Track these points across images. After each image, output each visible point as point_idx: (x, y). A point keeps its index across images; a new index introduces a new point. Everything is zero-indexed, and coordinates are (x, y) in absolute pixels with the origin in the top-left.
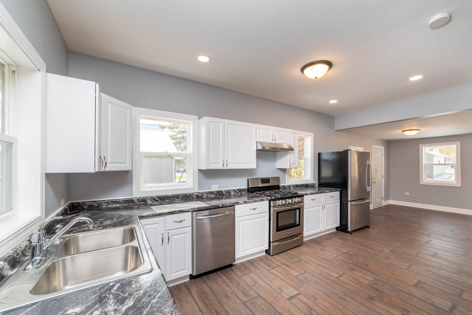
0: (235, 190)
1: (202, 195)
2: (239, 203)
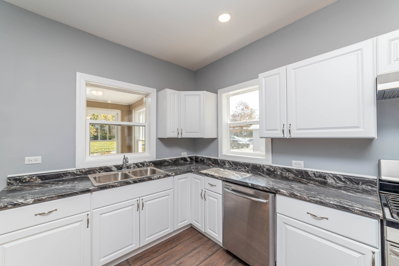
1: (274, 170)
2: (280, 191)
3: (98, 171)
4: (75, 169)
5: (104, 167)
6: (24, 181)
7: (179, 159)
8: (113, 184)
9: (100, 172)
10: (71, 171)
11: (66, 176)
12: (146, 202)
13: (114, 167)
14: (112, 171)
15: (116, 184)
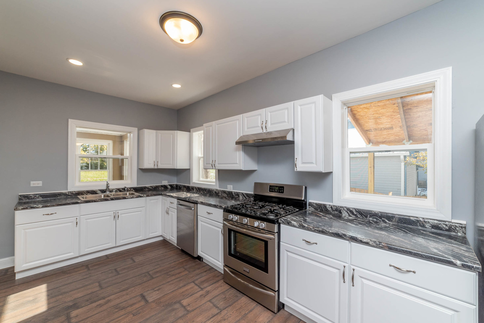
0: (244, 194)
3: (86, 194)
4: (67, 191)
5: (91, 190)
6: (30, 198)
7: (159, 186)
8: (95, 200)
9: (87, 194)
10: (64, 193)
11: (60, 196)
12: (121, 214)
13: (99, 191)
14: (97, 194)
15: (98, 200)
